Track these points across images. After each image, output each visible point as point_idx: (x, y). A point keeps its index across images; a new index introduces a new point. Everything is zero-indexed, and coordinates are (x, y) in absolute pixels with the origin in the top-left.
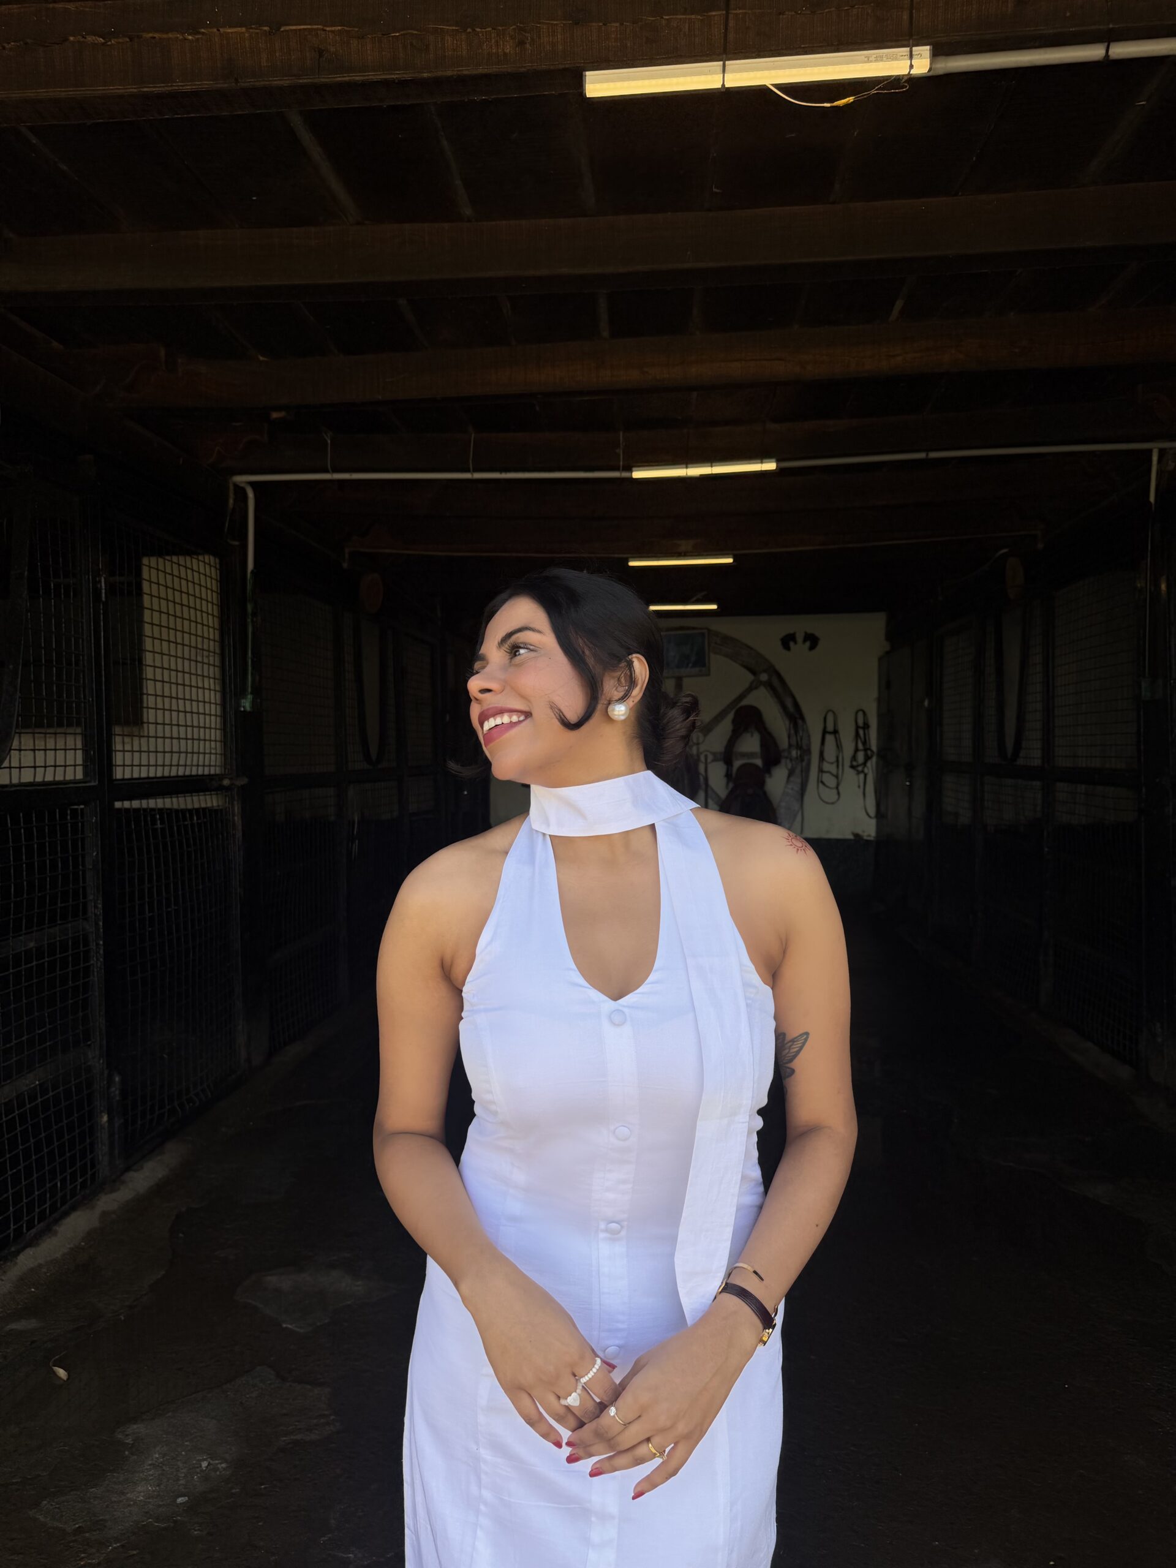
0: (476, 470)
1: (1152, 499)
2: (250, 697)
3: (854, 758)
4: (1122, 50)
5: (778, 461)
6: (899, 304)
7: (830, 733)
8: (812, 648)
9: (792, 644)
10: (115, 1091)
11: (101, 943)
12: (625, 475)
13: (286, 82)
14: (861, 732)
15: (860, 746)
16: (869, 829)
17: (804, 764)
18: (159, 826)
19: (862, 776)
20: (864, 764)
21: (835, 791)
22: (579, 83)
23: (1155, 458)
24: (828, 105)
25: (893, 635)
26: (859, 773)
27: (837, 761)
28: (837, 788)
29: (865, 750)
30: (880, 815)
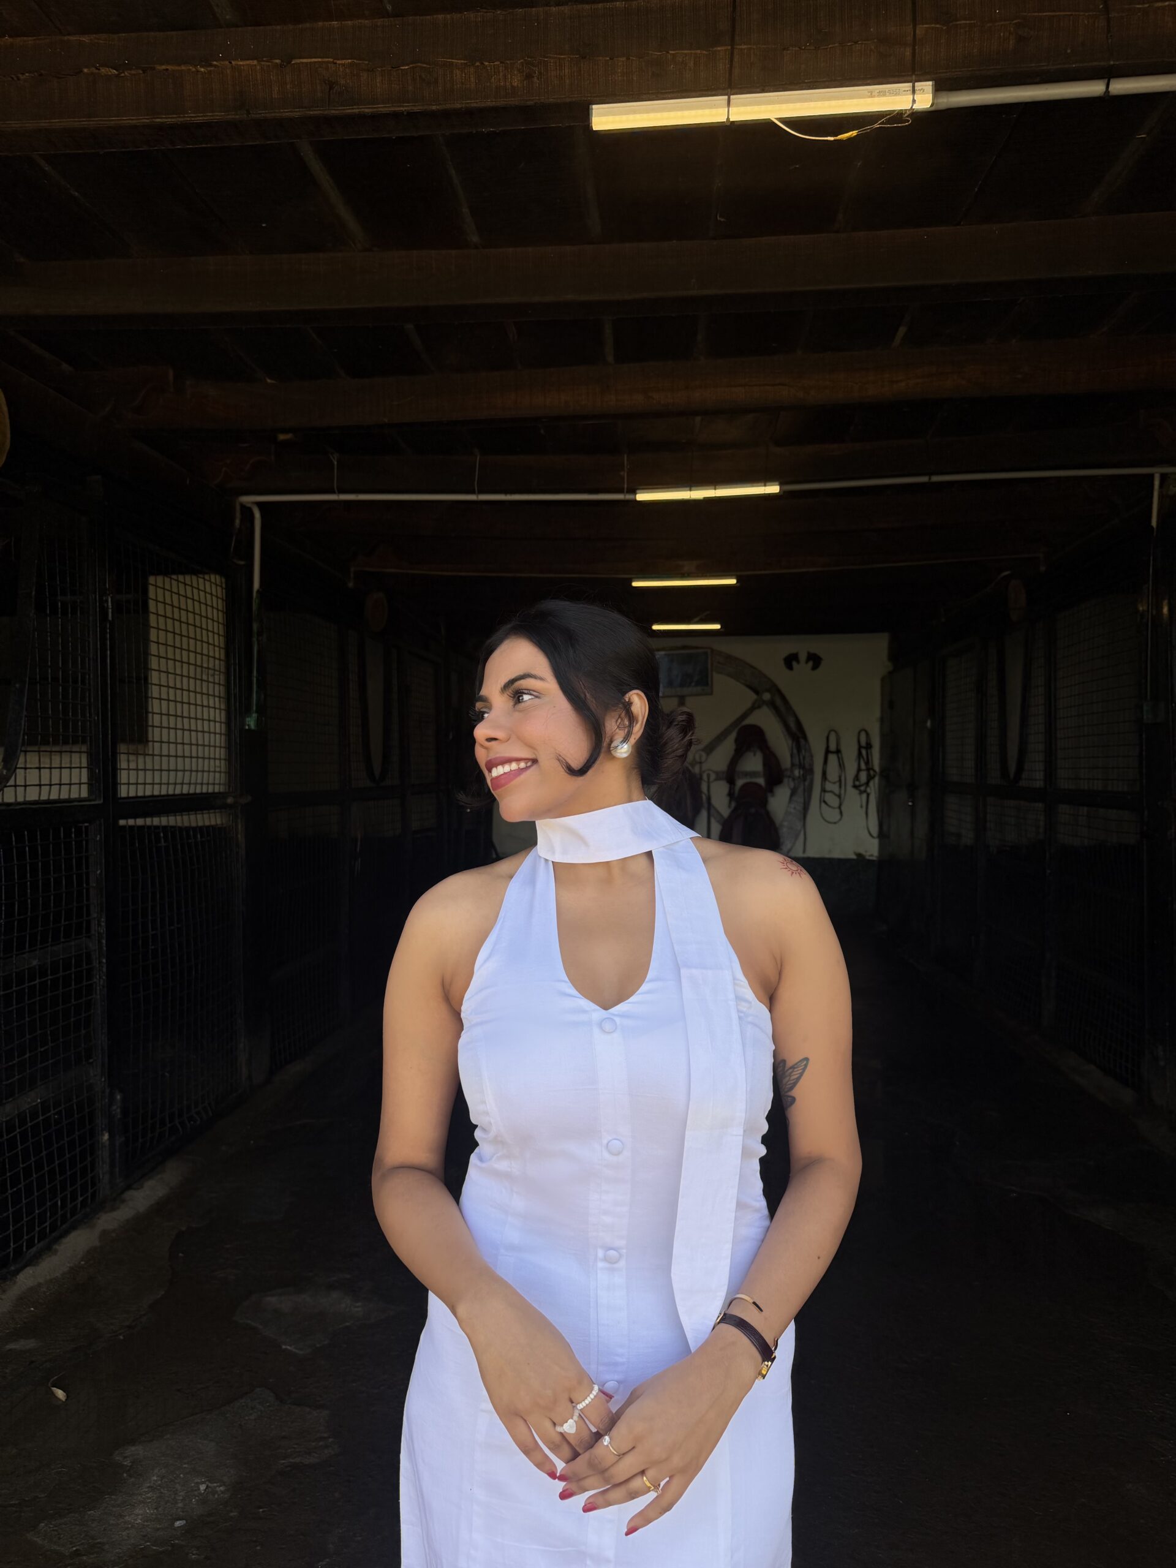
0: (481, 492)
1: (1154, 523)
2: (255, 715)
3: (857, 778)
4: (1122, 86)
5: (781, 484)
6: (902, 331)
7: (832, 752)
8: (815, 668)
9: (794, 664)
10: (117, 1110)
11: (104, 961)
12: (629, 497)
13: (297, 113)
14: (864, 752)
15: (863, 766)
16: (872, 849)
17: (807, 783)
18: (163, 843)
19: (864, 796)
20: (867, 784)
21: (837, 811)
22: (587, 116)
23: (1157, 483)
24: (832, 139)
25: (895, 656)
26: (861, 793)
27: (840, 781)
28: (840, 807)
29: (868, 770)
30: (882, 835)
